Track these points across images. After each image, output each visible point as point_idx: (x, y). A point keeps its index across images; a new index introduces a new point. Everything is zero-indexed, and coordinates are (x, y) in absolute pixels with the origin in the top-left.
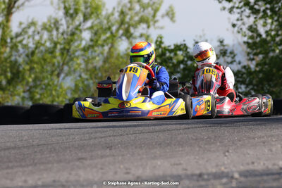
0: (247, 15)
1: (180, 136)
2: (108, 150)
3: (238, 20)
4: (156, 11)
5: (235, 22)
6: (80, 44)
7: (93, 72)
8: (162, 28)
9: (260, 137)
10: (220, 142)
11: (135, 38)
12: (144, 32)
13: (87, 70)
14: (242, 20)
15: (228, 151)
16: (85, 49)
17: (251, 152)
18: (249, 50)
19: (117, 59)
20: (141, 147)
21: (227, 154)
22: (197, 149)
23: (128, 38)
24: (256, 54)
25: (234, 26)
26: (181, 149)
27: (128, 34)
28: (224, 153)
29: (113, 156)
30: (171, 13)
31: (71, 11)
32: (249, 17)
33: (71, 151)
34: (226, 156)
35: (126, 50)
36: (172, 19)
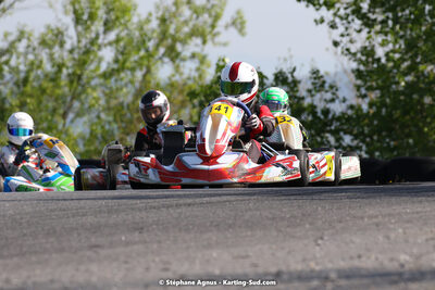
0: (358, 28)
1: (250, 213)
2: (136, 234)
3: (342, 35)
4: (217, 17)
5: (338, 39)
6: (98, 67)
7: (118, 111)
8: (225, 44)
9: (370, 217)
10: (311, 224)
11: (184, 60)
12: (197, 50)
13: (108, 109)
14: (348, 35)
15: (322, 238)
16: (106, 76)
17: (357, 240)
18: (359, 82)
20: (187, 230)
21: (320, 242)
22: (275, 233)
23: (173, 60)
24: (370, 89)
25: (336, 44)
26: (249, 233)
27: (173, 54)
28: (316, 241)
29: (145, 242)
30: (239, 21)
31: (85, 17)
32: (359, 31)
33: (79, 234)
34: (318, 245)
35: (170, 78)
36: (241, 31)
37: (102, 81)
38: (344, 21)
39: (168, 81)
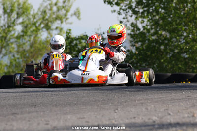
0: (130, 15)
1: (84, 98)
2: (33, 108)
3: (124, 18)
4: (67, 11)
5: (122, 20)
6: (14, 34)
7: (23, 53)
8: (71, 23)
9: (139, 100)
10: (112, 103)
11: (52, 30)
12: (59, 26)
13: (18, 52)
14: (126, 18)
15: (117, 110)
16: (18, 38)
17: (133, 110)
18: (132, 39)
19: (40, 44)
20: (56, 106)
21: (116, 111)
22: (96, 107)
23: (47, 30)
24: (137, 42)
25: (121, 22)
26: (84, 107)
27: (48, 28)
28: (115, 111)
29: (37, 112)
30: (77, 13)
31: (8, 11)
32: (132, 16)
33: (7, 108)
34: (116, 112)
35: (46, 39)
36: (78, 17)
37: (16, 40)
38: (125, 12)
39: (45, 40)
